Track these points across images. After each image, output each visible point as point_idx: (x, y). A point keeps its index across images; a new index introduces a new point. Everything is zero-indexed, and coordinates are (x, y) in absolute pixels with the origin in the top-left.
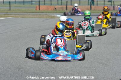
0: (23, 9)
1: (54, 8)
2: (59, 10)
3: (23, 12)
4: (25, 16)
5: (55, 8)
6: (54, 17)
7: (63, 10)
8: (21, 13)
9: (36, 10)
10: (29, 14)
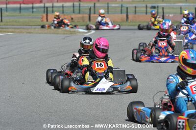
0: (21, 20)
1: (70, 19)
2: (78, 22)
3: (23, 25)
4: (29, 30)
5: (72, 19)
6: (74, 31)
7: (84, 21)
8: (20, 25)
9: (42, 21)
10: (35, 28)
